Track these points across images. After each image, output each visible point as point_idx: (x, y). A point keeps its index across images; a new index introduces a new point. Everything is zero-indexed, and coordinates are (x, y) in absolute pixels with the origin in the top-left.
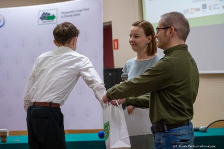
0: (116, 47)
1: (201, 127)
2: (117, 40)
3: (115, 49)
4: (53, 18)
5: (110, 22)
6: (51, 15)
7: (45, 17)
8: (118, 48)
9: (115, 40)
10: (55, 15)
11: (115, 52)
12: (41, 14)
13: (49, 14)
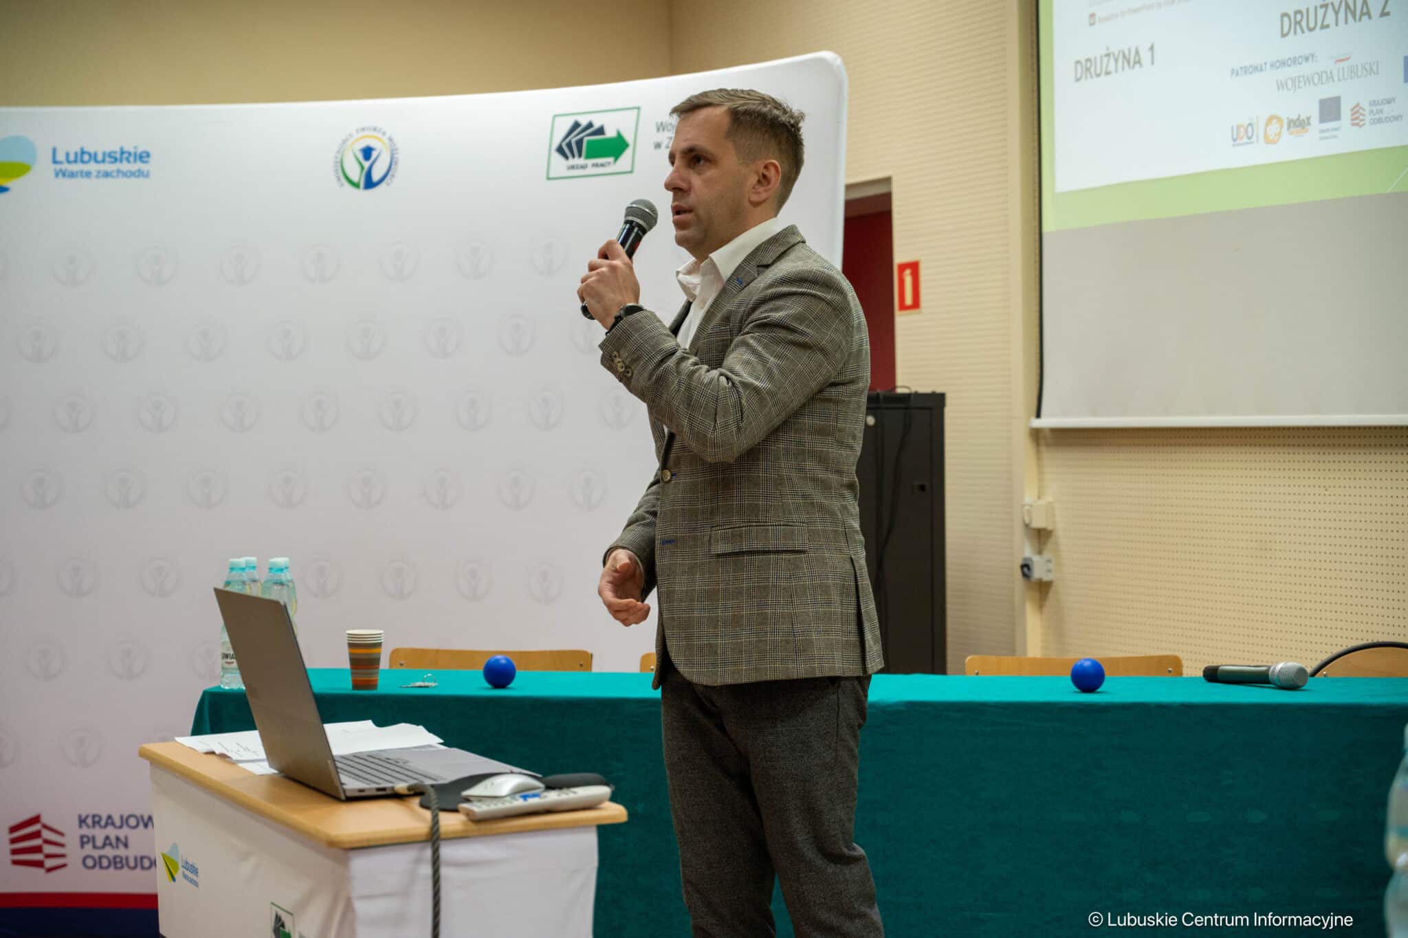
0: (909, 300)
1: (1280, 666)
2: (914, 267)
3: (903, 307)
4: (616, 147)
5: (887, 181)
6: (610, 133)
7: (579, 143)
8: (916, 304)
9: (903, 267)
10: (629, 137)
11: (903, 322)
12: (564, 126)
13: (601, 131)
